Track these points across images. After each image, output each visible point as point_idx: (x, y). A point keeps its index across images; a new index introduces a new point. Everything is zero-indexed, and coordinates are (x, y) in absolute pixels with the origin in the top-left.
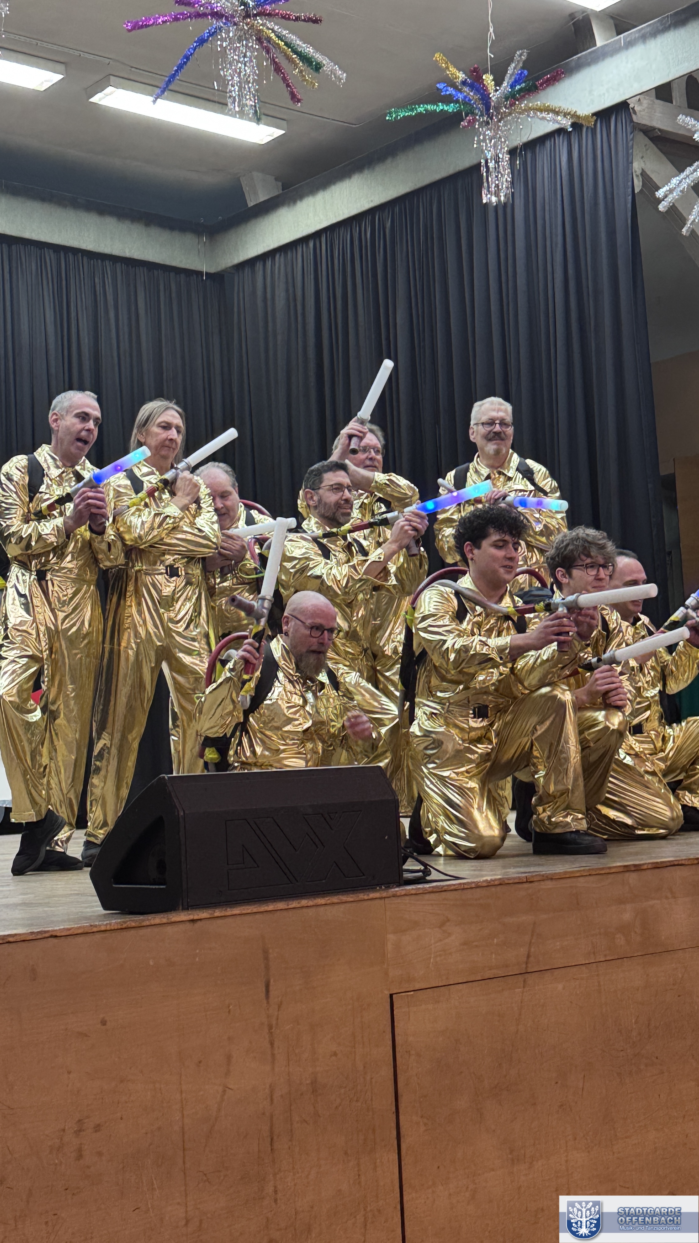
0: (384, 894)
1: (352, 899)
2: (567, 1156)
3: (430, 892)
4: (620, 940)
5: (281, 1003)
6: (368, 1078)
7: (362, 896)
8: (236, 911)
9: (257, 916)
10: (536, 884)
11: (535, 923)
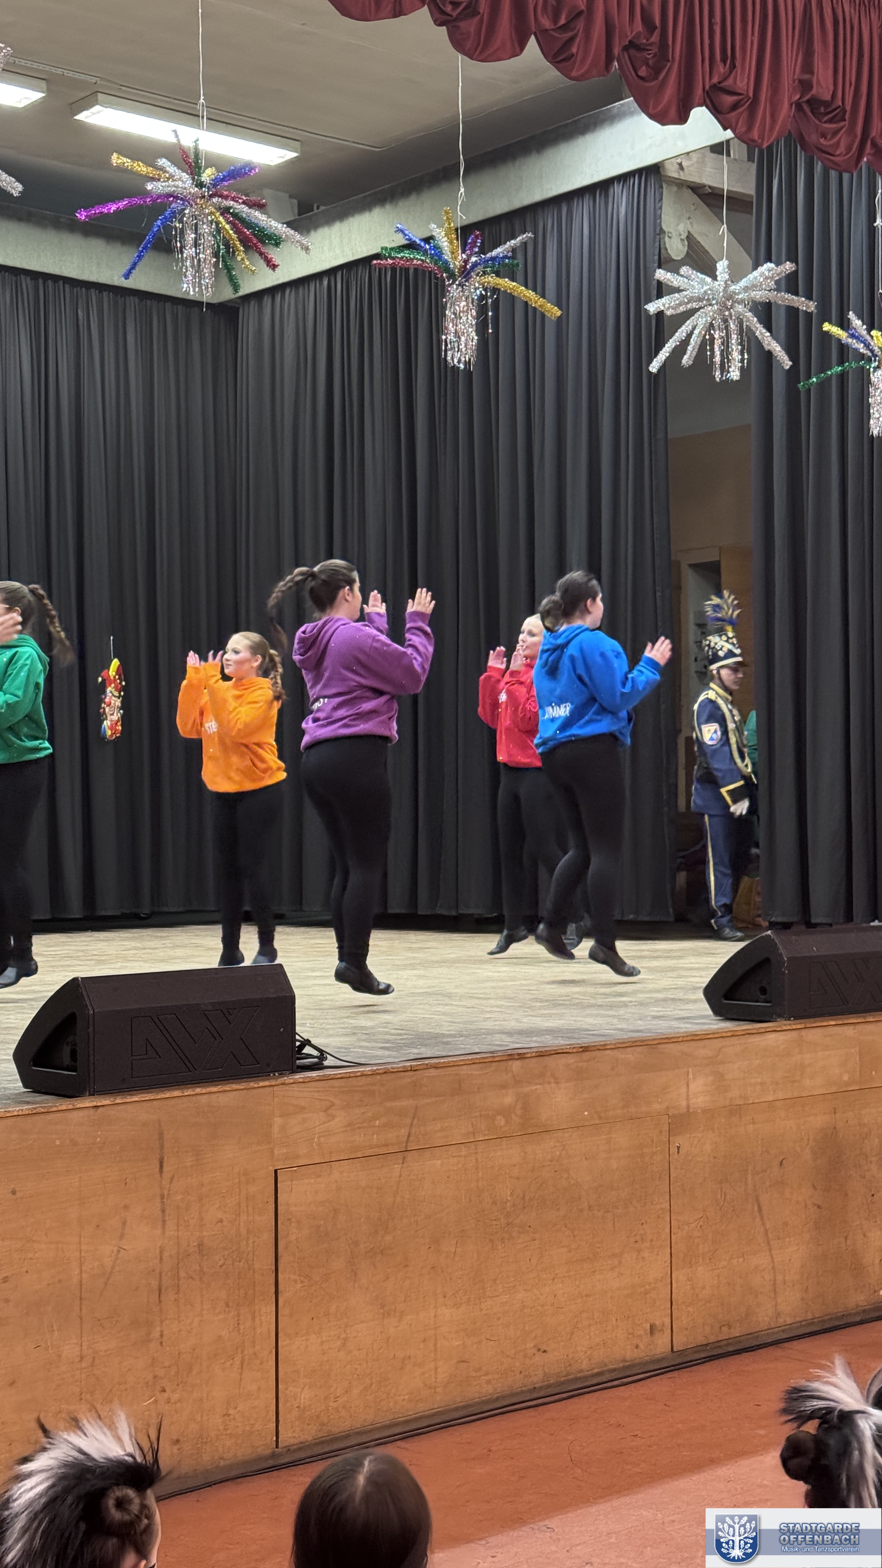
0: (273, 1083)
1: (242, 1087)
2: (436, 1312)
3: (317, 1081)
4: (501, 1121)
5: (173, 1176)
6: (251, 1241)
7: (252, 1084)
8: (136, 1099)
9: (154, 1102)
10: (420, 1072)
11: (417, 1108)
